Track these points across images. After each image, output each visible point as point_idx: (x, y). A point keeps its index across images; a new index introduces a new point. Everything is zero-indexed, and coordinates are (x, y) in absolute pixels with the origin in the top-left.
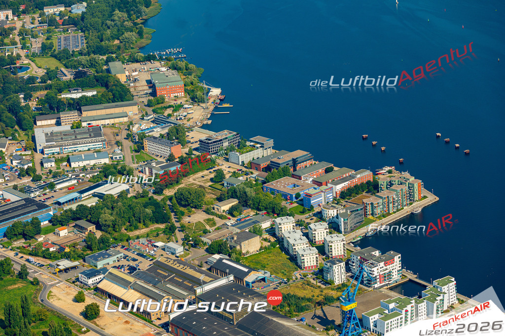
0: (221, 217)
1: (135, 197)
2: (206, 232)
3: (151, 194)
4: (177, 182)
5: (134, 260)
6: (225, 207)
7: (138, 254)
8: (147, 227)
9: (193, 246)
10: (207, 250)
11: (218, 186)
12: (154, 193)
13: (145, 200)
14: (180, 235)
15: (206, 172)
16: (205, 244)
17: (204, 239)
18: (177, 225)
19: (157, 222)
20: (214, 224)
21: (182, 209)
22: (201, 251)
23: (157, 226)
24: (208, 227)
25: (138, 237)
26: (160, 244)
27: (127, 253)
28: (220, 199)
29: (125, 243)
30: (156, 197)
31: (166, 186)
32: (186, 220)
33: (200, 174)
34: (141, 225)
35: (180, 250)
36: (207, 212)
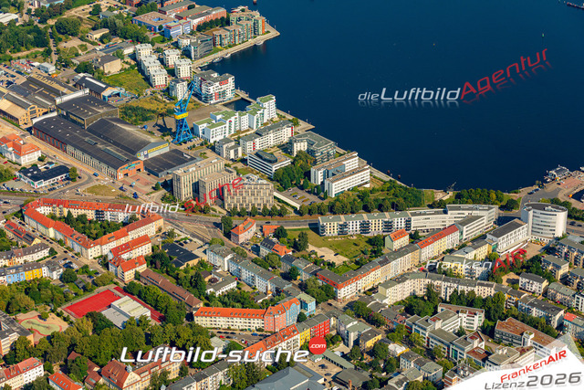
0: (93, 43)
1: (23, 26)
2: (77, 55)
3: (36, 23)
4: (61, 14)
5: (13, 76)
6: (97, 35)
7: (17, 72)
8: (28, 50)
9: (64, 66)
10: (75, 70)
11: (95, 18)
12: (39, 22)
13: (31, 27)
14: (55, 57)
15: (87, 6)
16: (75, 65)
17: (75, 61)
18: (53, 49)
19: (37, 46)
20: (86, 49)
21: (61, 36)
22: (71, 71)
23: (37, 49)
24: (80, 52)
25: (19, 58)
26: (36, 64)
27: (7, 70)
28: (94, 29)
29: (8, 63)
30: (40, 26)
31: (50, 17)
32: (62, 45)
33: (82, 8)
34: (23, 48)
35: (52, 69)
36: (82, 39)
